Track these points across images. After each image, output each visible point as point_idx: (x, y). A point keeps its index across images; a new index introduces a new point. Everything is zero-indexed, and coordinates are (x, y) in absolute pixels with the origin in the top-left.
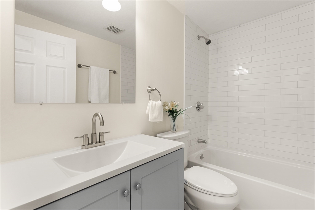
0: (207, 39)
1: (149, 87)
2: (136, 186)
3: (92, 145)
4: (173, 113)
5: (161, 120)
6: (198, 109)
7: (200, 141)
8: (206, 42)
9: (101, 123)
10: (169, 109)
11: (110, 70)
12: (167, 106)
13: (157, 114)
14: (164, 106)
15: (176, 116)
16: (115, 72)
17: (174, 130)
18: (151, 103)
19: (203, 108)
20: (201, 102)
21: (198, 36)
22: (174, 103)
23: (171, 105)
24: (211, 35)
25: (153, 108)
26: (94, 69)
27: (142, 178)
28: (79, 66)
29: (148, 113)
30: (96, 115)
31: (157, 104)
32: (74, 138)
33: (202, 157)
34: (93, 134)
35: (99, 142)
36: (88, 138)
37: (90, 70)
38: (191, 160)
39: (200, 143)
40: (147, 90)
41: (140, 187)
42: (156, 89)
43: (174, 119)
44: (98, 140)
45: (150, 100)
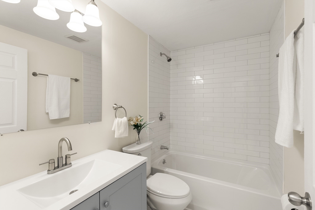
0: (168, 57)
1: (116, 104)
2: (105, 204)
3: (58, 169)
4: (138, 127)
5: (127, 136)
6: (161, 119)
7: (162, 148)
8: (167, 59)
9: (69, 149)
10: (134, 124)
11: (71, 79)
12: (132, 120)
13: (123, 131)
14: (129, 120)
15: (140, 130)
16: (76, 80)
17: (139, 141)
18: (117, 120)
19: (165, 118)
20: (163, 113)
21: (161, 53)
22: (139, 117)
23: (135, 120)
24: (172, 52)
25: (119, 125)
26: (52, 78)
27: (109, 196)
28: (35, 74)
29: (115, 129)
30: (63, 140)
31: (123, 121)
32: (40, 165)
33: (164, 162)
34: (59, 158)
35: (66, 164)
36: (54, 162)
37: (47, 79)
38: (154, 167)
39: (162, 149)
40: (113, 107)
41: (108, 204)
42: (121, 107)
43: (139, 133)
44: (64, 163)
45: (116, 117)
